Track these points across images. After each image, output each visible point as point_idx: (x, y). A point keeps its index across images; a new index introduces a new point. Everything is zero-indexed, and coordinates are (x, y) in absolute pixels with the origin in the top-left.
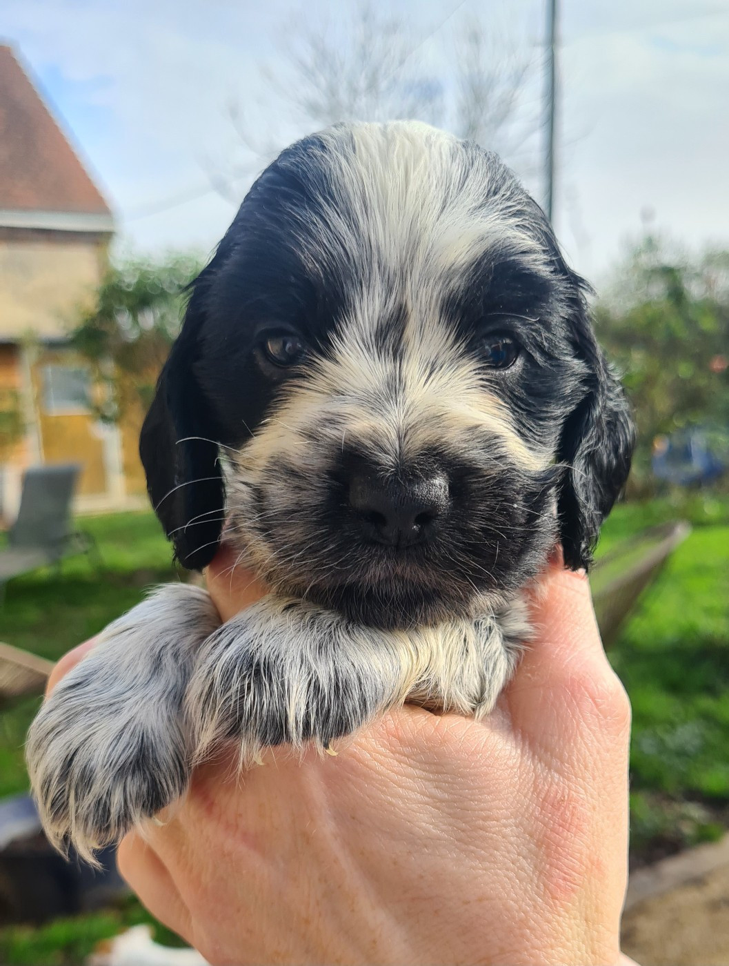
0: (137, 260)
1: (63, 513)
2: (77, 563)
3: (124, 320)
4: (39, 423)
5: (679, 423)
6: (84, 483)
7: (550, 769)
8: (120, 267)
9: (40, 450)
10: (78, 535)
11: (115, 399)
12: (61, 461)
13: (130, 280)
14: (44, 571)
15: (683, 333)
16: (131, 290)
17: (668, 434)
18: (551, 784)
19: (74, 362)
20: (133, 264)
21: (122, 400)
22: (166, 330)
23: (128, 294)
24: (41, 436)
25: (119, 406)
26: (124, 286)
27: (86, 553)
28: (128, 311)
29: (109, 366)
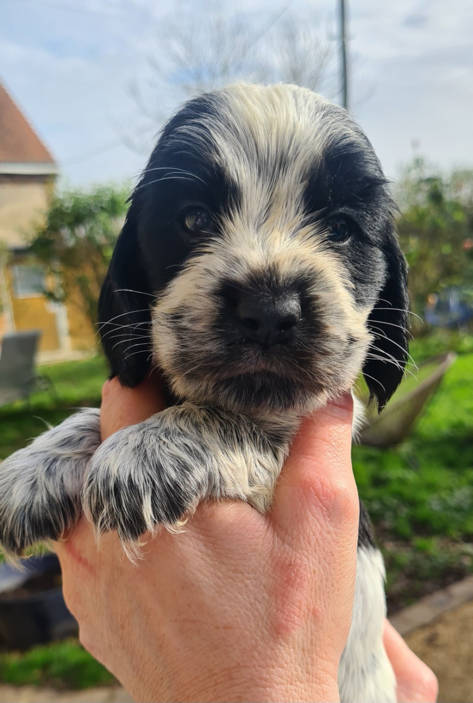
0: (72, 191)
1: (30, 364)
2: (41, 398)
3: (65, 232)
4: (11, 303)
5: (443, 285)
6: (44, 344)
7: (283, 543)
8: (61, 196)
9: (12, 321)
10: (40, 378)
11: (62, 286)
12: (27, 329)
13: (69, 204)
14: (19, 404)
15: (443, 224)
16: (69, 211)
17: (436, 293)
18: (283, 553)
19: (32, 262)
20: (70, 194)
21: (65, 286)
22: (94, 238)
23: (67, 214)
24: (13, 313)
25: (64, 290)
26: (64, 209)
27: (47, 390)
28: (67, 227)
29: (57, 265)
